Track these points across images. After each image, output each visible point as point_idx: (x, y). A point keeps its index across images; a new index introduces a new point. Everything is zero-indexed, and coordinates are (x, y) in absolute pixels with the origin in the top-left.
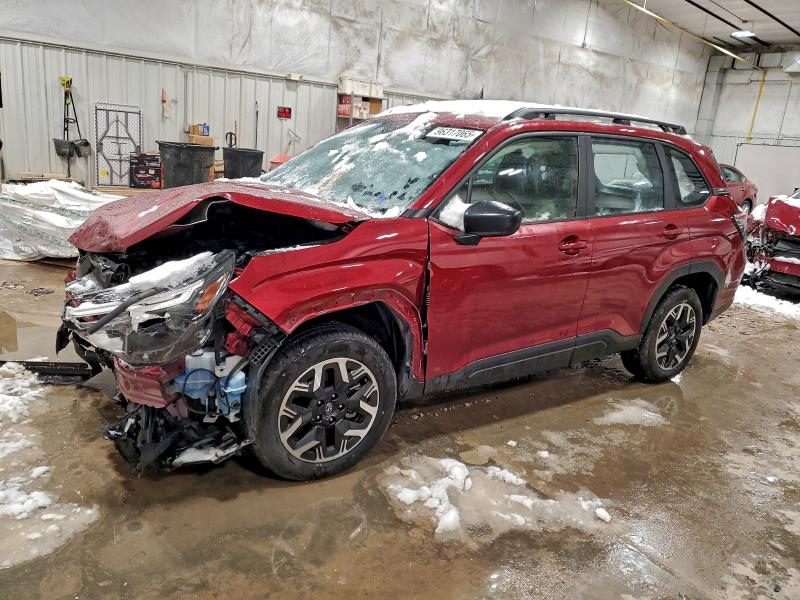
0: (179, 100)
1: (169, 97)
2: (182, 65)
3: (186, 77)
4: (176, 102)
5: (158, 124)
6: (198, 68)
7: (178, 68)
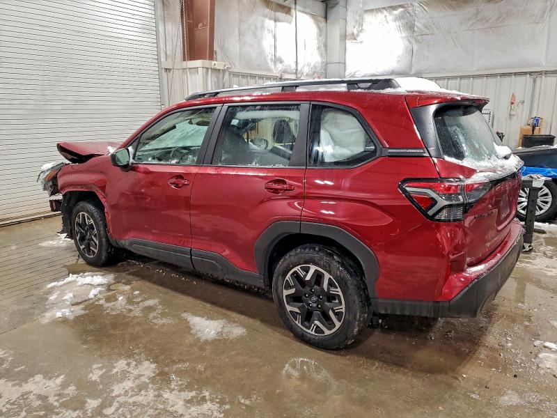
0: (526, 101)
1: (518, 99)
2: (530, 73)
3: (535, 81)
4: (523, 102)
5: (506, 120)
6: (546, 73)
7: (528, 75)
